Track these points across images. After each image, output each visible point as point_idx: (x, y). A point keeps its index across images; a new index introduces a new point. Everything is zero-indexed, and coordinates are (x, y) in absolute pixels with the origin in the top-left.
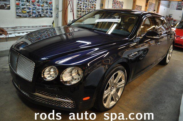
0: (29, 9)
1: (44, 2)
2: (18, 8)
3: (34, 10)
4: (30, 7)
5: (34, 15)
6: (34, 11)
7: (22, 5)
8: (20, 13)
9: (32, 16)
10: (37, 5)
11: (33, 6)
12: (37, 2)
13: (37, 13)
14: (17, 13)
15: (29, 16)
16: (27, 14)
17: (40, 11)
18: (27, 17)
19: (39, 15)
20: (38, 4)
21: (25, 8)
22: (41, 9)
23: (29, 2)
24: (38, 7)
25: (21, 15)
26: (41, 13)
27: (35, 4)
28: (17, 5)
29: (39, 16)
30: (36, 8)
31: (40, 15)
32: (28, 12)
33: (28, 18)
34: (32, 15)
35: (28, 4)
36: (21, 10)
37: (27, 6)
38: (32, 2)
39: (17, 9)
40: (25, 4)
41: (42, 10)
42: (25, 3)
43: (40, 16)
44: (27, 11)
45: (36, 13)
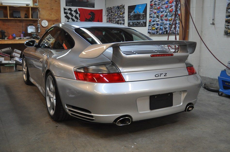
0: (158, 25)
1: (173, 15)
2: (150, 24)
3: (162, 25)
4: (159, 23)
5: (161, 32)
6: (162, 27)
7: (153, 22)
8: (150, 30)
9: (158, 33)
10: (165, 20)
11: (161, 21)
12: (165, 16)
13: (164, 29)
14: (149, 30)
15: (157, 33)
16: (156, 30)
17: (167, 26)
18: (155, 33)
19: (165, 31)
20: (166, 18)
21: (155, 24)
22: (168, 24)
23: (159, 17)
24: (165, 22)
25: (151, 32)
26: (167, 29)
27: (163, 19)
28: (150, 21)
29: (165, 33)
30: (163, 23)
31: (167, 31)
32: (156, 29)
33: (156, 35)
34: (159, 31)
35: (157, 20)
36: (151, 26)
37: (157, 22)
38: (161, 17)
39: (149, 26)
40: (155, 21)
41: (170, 25)
42: (155, 19)
43: (167, 33)
44: (156, 27)
45: (162, 29)
